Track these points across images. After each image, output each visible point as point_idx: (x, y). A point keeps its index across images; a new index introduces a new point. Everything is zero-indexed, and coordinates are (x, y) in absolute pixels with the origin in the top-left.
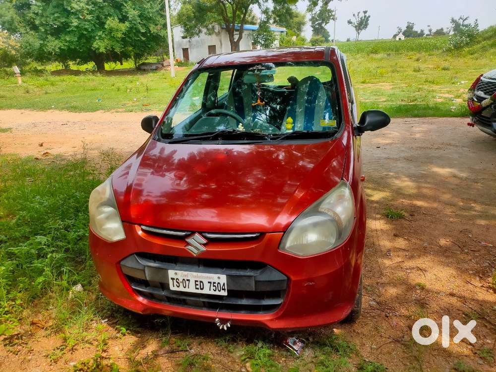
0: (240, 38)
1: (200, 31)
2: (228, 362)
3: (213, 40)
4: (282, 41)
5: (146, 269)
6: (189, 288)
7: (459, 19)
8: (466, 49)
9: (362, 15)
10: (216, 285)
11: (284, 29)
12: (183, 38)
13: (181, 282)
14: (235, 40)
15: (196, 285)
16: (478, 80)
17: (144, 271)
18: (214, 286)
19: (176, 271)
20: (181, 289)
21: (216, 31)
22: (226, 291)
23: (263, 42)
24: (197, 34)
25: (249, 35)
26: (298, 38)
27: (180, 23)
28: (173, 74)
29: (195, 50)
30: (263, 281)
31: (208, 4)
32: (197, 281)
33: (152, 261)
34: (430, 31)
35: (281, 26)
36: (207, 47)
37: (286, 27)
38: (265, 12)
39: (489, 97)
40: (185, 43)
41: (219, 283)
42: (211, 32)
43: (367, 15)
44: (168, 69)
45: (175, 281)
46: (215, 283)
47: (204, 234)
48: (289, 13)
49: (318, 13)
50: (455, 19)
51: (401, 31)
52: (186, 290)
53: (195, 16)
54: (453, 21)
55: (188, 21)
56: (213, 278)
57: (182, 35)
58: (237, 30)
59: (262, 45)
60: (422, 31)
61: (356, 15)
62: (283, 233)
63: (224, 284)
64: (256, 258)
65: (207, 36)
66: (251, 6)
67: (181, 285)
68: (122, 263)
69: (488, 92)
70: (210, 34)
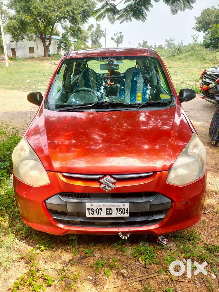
0: (50, 44)
1: (23, 38)
2: (125, 260)
3: (32, 44)
4: (75, 47)
5: (68, 204)
6: (101, 214)
7: (170, 41)
8: (178, 57)
9: (119, 34)
10: (122, 210)
11: (76, 40)
12: (11, 41)
13: (95, 211)
14: (47, 45)
15: (107, 211)
16: (204, 73)
17: (66, 205)
18: (120, 211)
19: (91, 204)
20: (95, 215)
21: (34, 38)
22: (129, 214)
23: (64, 47)
24: (22, 40)
25: (55, 42)
26: (85, 46)
27: (9, 31)
28: (7, 65)
29: (20, 50)
30: (156, 204)
31: (28, 21)
32: (108, 209)
33: (70, 198)
34: (155, 46)
35: (74, 38)
36: (28, 48)
37: (77, 39)
38: (65, 28)
39: (214, 82)
40: (13, 45)
41: (124, 209)
42: (30, 39)
43: (122, 35)
44: (3, 61)
45: (90, 211)
46: (121, 209)
47: (113, 176)
48: (80, 30)
49: (94, 32)
50: (168, 40)
51: (140, 46)
52: (99, 216)
53: (19, 28)
54: (167, 41)
55: (15, 31)
56: (120, 206)
57: (11, 40)
58: (47, 39)
59: (64, 49)
60: (151, 46)
61: (116, 34)
62: (168, 171)
63: (128, 208)
64: (151, 189)
65: (28, 41)
66: (56, 24)
67: (95, 213)
68: (47, 201)
69: (212, 80)
70: (30, 40)
